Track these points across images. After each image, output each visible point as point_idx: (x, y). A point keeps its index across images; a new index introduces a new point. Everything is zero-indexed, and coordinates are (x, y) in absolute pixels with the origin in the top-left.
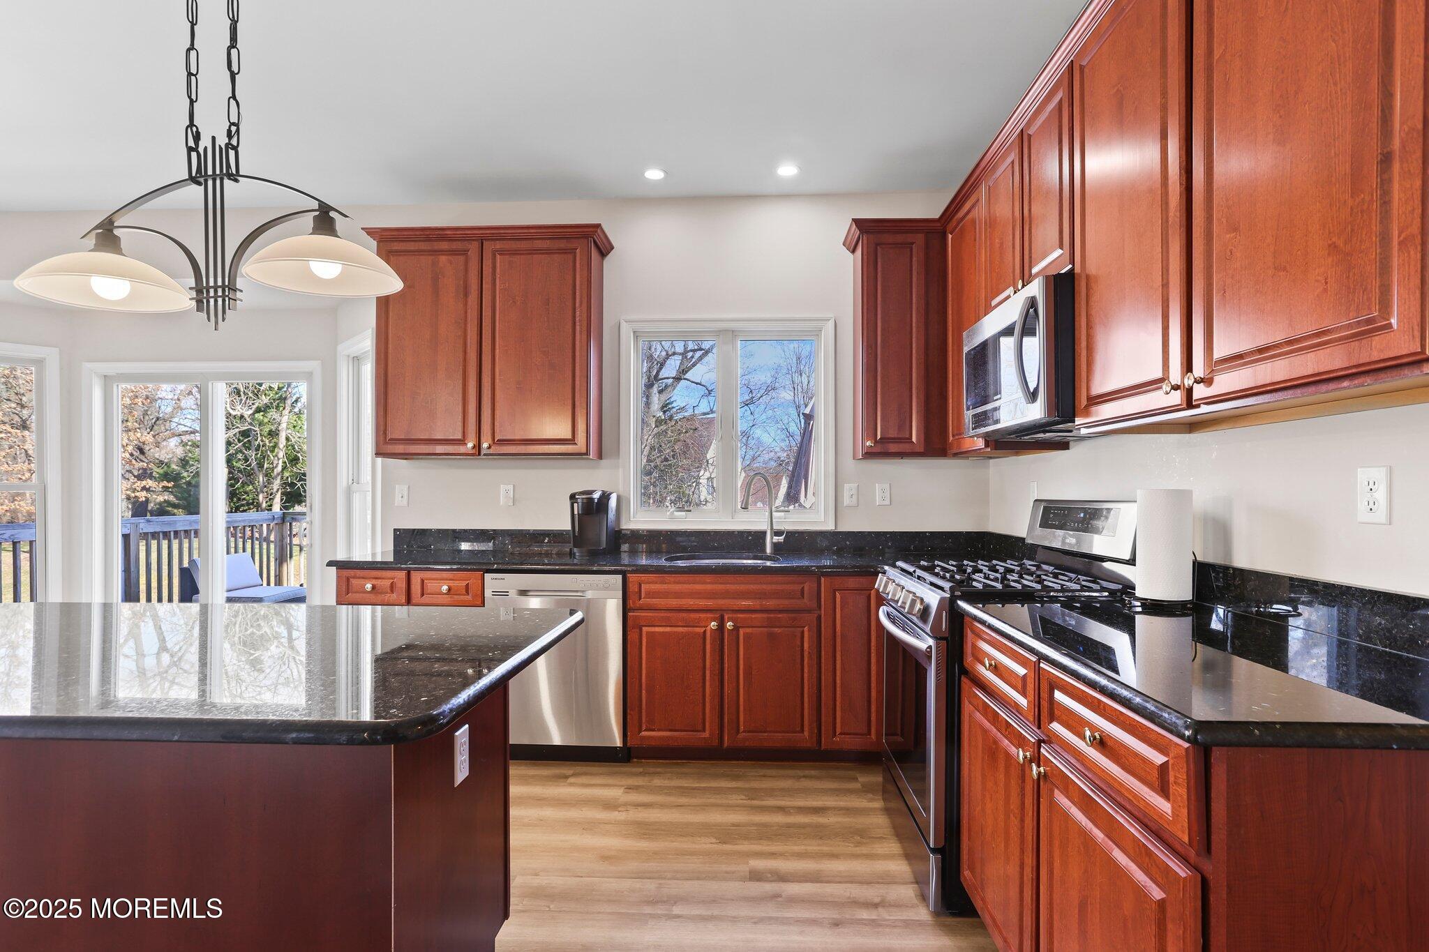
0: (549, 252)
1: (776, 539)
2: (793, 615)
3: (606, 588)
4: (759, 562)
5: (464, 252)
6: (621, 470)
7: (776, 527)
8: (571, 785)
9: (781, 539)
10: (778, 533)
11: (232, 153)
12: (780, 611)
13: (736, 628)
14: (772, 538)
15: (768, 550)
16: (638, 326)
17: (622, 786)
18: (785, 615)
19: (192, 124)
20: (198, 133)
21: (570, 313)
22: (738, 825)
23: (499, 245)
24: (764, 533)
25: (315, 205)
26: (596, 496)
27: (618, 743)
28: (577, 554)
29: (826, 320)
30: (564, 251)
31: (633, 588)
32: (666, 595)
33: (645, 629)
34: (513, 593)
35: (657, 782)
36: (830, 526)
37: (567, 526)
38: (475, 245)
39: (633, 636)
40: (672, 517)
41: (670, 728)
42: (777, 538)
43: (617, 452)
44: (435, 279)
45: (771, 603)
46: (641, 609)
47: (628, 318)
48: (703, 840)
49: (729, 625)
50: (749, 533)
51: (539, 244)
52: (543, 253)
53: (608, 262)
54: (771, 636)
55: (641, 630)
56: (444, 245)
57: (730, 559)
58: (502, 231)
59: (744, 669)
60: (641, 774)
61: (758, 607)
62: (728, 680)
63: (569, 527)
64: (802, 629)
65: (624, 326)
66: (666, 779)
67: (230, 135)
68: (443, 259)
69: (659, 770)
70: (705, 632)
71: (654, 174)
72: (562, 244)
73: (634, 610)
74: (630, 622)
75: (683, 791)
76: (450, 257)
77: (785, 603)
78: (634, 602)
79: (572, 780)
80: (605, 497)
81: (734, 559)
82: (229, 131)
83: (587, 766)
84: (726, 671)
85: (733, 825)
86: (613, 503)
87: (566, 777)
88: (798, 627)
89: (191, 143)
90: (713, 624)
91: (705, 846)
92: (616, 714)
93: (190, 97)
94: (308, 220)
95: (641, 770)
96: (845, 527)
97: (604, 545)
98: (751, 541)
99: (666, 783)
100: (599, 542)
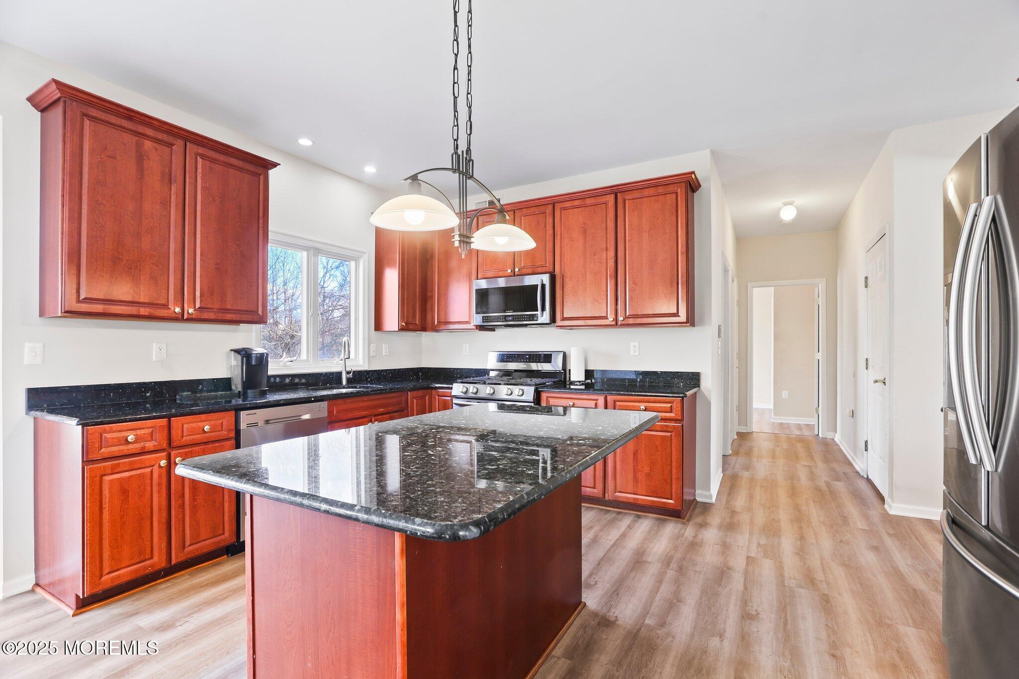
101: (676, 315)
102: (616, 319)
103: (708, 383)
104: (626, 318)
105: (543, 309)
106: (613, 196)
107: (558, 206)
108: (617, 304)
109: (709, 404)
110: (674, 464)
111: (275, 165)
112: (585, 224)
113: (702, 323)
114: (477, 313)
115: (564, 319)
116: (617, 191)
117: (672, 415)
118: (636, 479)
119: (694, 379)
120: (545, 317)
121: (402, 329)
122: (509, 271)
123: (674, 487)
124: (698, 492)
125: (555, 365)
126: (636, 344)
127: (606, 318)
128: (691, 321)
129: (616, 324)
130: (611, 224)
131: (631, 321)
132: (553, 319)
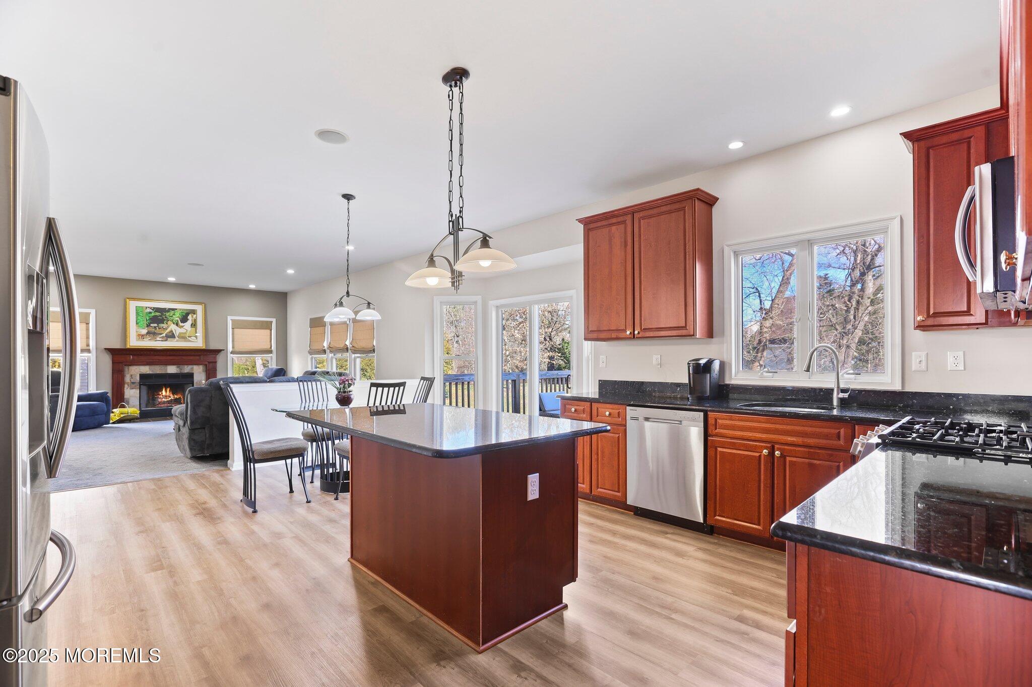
0: (670, 212)
1: (841, 395)
2: (830, 452)
3: (694, 420)
4: (823, 411)
5: (624, 222)
6: (725, 345)
7: (842, 386)
8: (667, 538)
9: (846, 395)
10: (844, 391)
11: (460, 219)
12: (820, 448)
13: (783, 456)
14: (838, 394)
15: (835, 403)
16: (736, 248)
17: (696, 546)
18: (823, 452)
19: (450, 211)
20: (452, 214)
21: (682, 247)
22: (754, 589)
23: (641, 214)
24: (832, 390)
25: (481, 235)
26: (702, 362)
27: (701, 520)
28: (690, 398)
29: (892, 219)
30: (678, 210)
31: (711, 421)
32: (733, 428)
33: (719, 449)
34: (641, 419)
35: (721, 550)
36: (897, 387)
37: (685, 380)
38: (629, 218)
39: (711, 452)
40: (762, 377)
41: (735, 517)
42: (843, 394)
43: (722, 333)
44: (610, 241)
45: (811, 441)
46: (716, 435)
47: (729, 243)
48: (723, 589)
49: (777, 453)
50: (821, 390)
51: (664, 209)
52: (667, 214)
53: (715, 209)
54: (811, 465)
55: (716, 450)
56: (614, 220)
57: (803, 408)
58: (643, 206)
59: (790, 487)
60: (714, 543)
61: (801, 443)
62: (777, 492)
63: (687, 382)
64: (838, 464)
65: (726, 249)
66: (728, 550)
67: (460, 213)
68: (614, 228)
69: (728, 544)
70: (760, 456)
71: (736, 145)
72: (677, 206)
73: (712, 436)
74: (709, 444)
75: (735, 560)
76: (617, 227)
77: (823, 442)
78: (712, 431)
79: (669, 536)
80: (710, 363)
81: (806, 408)
82: (460, 210)
83: (683, 531)
84: (776, 486)
85: (752, 588)
86: (716, 366)
87: (667, 533)
88: (835, 462)
89: (450, 219)
90: (765, 452)
91: (721, 592)
92: (701, 502)
93: (449, 200)
94: (479, 243)
95: (716, 541)
96: (911, 388)
97: (708, 394)
98: (822, 396)
99: (727, 553)
100: (704, 392)
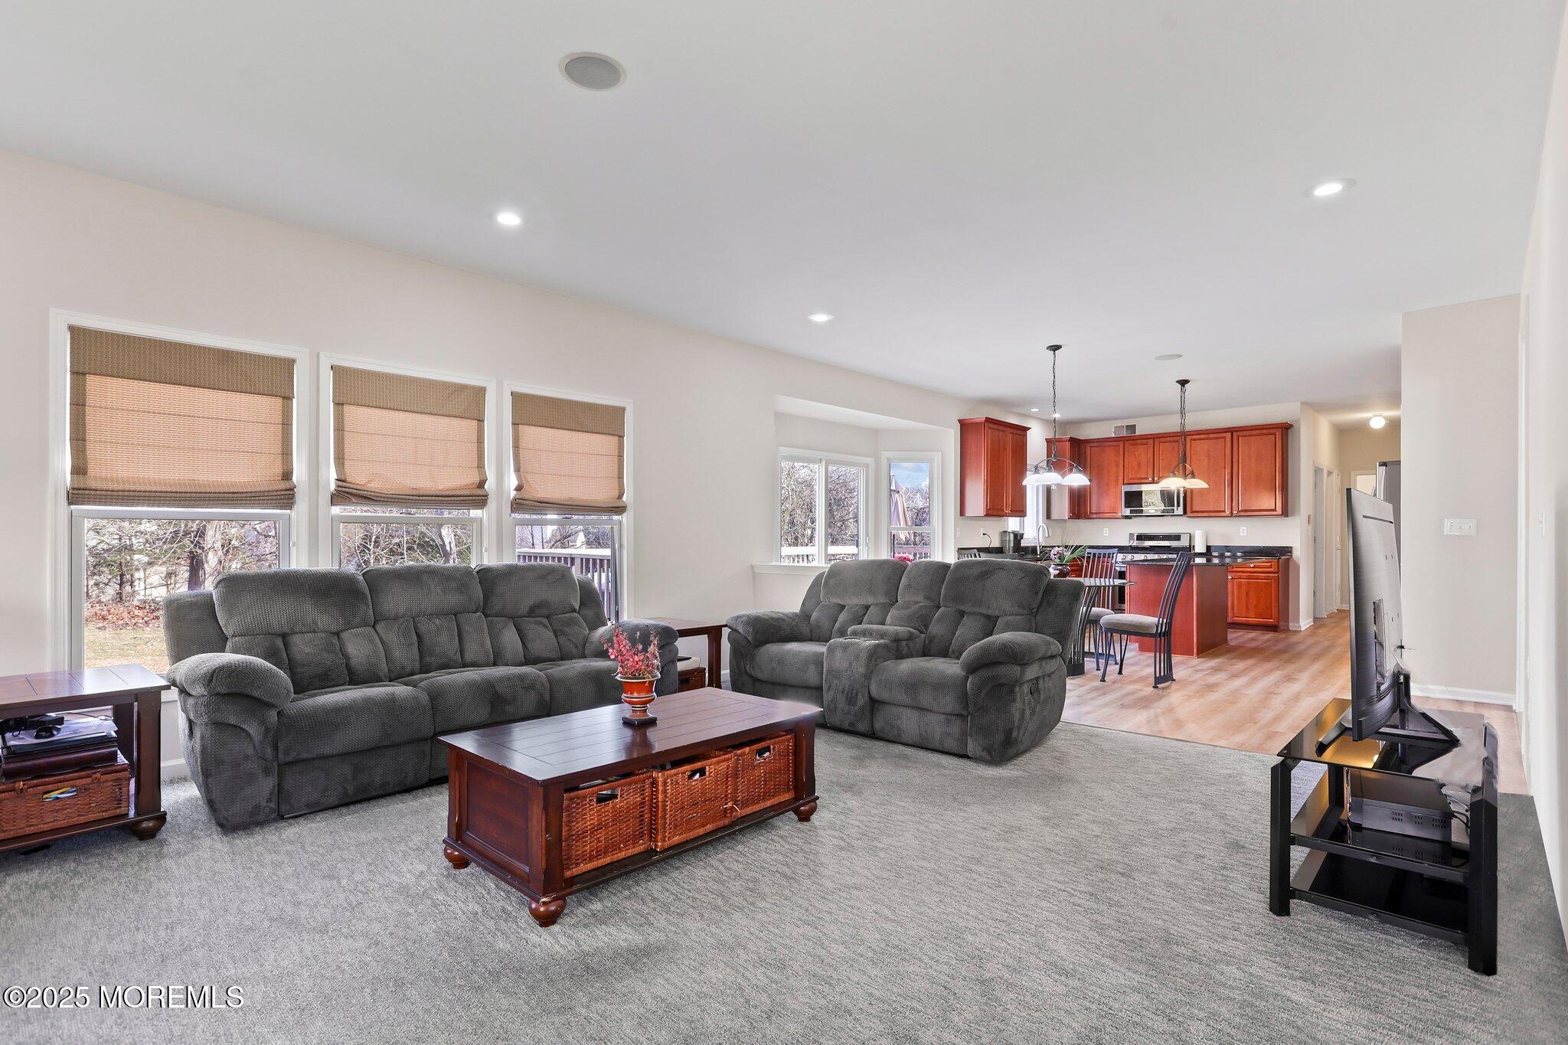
101: (1275, 510)
102: (1232, 513)
103: (1297, 554)
104: (1238, 511)
105: (1178, 505)
106: (1230, 434)
107: (1189, 438)
108: (1232, 503)
109: (1298, 567)
110: (1273, 598)
111: (1029, 429)
112: (1209, 450)
113: (1293, 515)
114: (1126, 507)
115: (1193, 512)
116: (1232, 431)
117: (1272, 569)
118: (1247, 609)
119: (1287, 551)
120: (1180, 511)
121: (1070, 518)
122: (1150, 479)
123: (1273, 611)
124: (1291, 624)
125: (1184, 542)
126: (1245, 528)
127: (1224, 511)
128: (1285, 513)
129: (1232, 515)
130: (1228, 451)
131: (1242, 514)
132: (1185, 512)
